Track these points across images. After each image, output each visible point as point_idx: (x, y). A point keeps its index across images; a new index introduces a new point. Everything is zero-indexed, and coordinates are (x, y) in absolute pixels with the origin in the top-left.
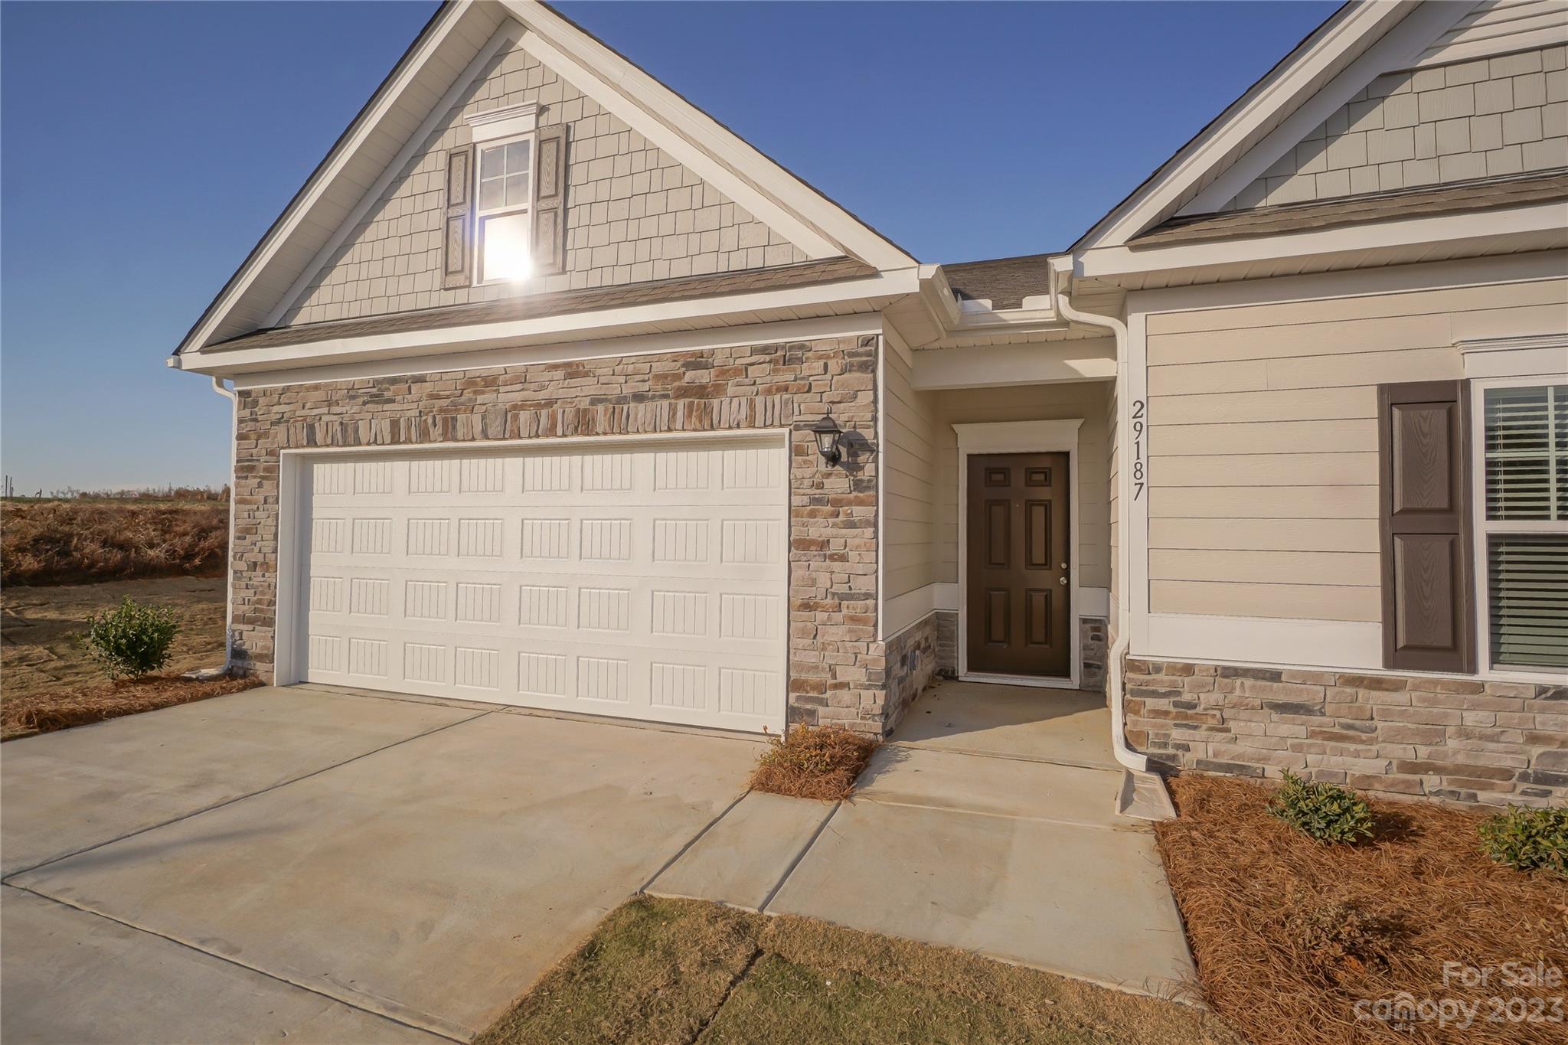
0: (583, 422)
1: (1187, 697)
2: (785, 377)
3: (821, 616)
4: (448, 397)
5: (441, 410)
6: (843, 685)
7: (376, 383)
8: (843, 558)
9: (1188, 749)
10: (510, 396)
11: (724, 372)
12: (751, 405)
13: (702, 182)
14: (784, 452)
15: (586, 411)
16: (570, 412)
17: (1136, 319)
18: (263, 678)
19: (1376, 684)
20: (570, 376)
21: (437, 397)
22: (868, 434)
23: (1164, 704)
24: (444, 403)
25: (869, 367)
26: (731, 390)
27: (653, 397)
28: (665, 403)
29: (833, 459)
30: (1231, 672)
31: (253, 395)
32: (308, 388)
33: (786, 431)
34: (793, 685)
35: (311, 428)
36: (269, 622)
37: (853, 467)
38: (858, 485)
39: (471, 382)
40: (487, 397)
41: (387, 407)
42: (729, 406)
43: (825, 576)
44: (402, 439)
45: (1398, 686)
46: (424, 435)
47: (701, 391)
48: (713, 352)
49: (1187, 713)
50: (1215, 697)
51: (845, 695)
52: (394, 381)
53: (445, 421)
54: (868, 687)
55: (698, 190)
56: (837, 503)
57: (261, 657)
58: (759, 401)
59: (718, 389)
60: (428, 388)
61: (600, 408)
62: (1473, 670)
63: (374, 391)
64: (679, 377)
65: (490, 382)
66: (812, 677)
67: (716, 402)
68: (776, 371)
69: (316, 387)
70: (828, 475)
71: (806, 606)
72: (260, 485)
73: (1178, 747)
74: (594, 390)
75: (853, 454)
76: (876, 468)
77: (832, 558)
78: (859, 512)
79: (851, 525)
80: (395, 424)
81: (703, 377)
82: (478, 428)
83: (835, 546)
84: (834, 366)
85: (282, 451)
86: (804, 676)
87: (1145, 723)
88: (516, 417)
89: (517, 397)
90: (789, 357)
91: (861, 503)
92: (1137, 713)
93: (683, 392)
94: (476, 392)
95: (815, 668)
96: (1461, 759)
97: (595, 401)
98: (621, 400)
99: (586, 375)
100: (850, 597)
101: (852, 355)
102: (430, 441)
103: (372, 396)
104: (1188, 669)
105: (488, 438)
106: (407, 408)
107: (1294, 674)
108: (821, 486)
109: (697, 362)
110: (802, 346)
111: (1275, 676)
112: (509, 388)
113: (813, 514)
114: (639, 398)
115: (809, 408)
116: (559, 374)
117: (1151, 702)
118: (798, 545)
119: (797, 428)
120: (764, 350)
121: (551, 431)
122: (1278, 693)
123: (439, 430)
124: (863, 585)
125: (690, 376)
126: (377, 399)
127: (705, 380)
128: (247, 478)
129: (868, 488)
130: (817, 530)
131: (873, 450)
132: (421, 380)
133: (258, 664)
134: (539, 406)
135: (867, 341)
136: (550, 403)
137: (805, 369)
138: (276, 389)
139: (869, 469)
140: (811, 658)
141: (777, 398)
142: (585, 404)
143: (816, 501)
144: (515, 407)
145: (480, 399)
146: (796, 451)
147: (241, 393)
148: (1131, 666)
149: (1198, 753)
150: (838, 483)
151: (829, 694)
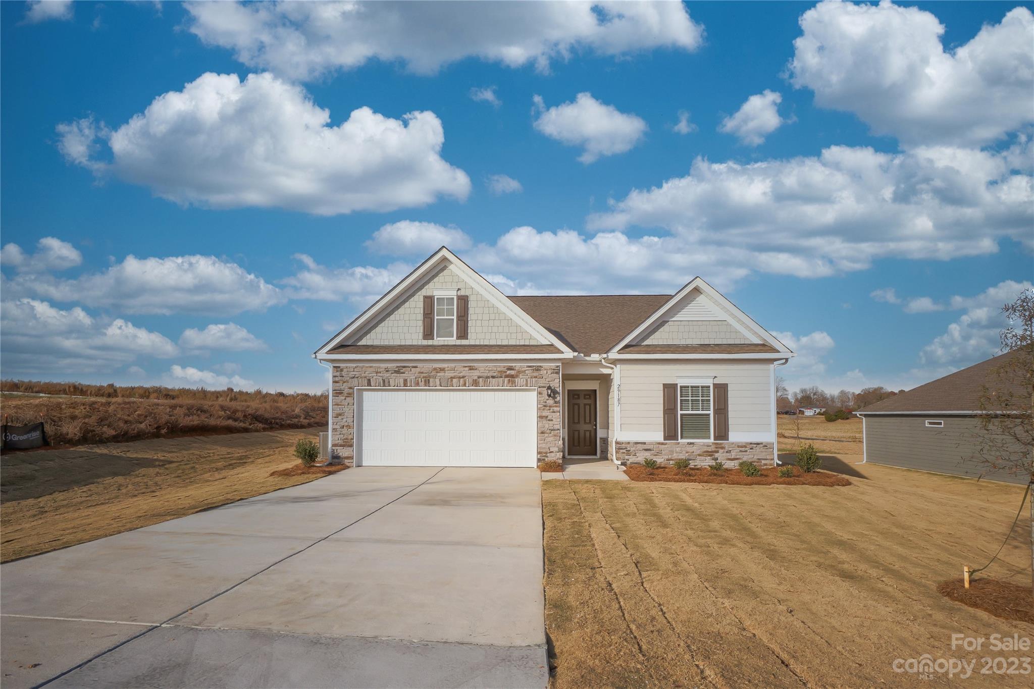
0: (475, 383)
1: (628, 449)
2: (536, 374)
3: (546, 435)
4: (426, 373)
5: (423, 377)
6: (552, 452)
7: (398, 367)
8: (552, 420)
9: (628, 460)
10: (449, 374)
11: (519, 372)
12: (527, 380)
13: (511, 319)
14: (536, 392)
15: (476, 380)
16: (471, 381)
17: (618, 366)
18: (348, 464)
19: (662, 444)
20: (470, 369)
21: (422, 373)
22: (558, 390)
23: (624, 451)
24: (425, 375)
25: (558, 373)
26: (521, 376)
27: (497, 377)
28: (501, 379)
29: (549, 396)
30: (637, 443)
31: (341, 368)
32: (367, 367)
33: (536, 388)
34: (539, 453)
35: (369, 380)
36: (351, 446)
37: (554, 398)
38: (556, 402)
39: (435, 369)
40: (441, 374)
41: (401, 375)
42: (520, 381)
43: (547, 425)
44: (409, 385)
45: (665, 444)
46: (418, 384)
47: (512, 376)
48: (515, 366)
49: (628, 453)
50: (634, 449)
51: (553, 454)
52: (404, 367)
53: (425, 381)
54: (558, 452)
55: (510, 321)
56: (550, 407)
57: (348, 458)
58: (529, 380)
59: (517, 376)
60: (418, 370)
61: (481, 379)
62: (678, 440)
63: (397, 369)
64: (506, 372)
65: (442, 370)
66: (544, 451)
67: (516, 380)
68: (533, 372)
69: (371, 367)
70: (548, 400)
71: (542, 433)
72: (345, 399)
73: (626, 460)
74: (479, 374)
75: (554, 394)
76: (559, 398)
77: (549, 420)
78: (555, 409)
79: (554, 412)
80: (405, 381)
81: (512, 372)
82: (438, 383)
83: (550, 417)
84: (549, 372)
85: (355, 388)
86: (541, 451)
87: (620, 455)
88: (452, 381)
89: (452, 375)
90: (538, 369)
91: (556, 407)
92: (618, 453)
93: (507, 376)
94: (437, 372)
95: (545, 448)
96: (676, 457)
97: (479, 377)
98: (488, 377)
99: (476, 369)
100: (554, 430)
101: (553, 370)
102: (419, 386)
103: (395, 371)
104: (629, 443)
105: (441, 386)
106: (411, 375)
107: (648, 443)
108: (546, 402)
109: (510, 369)
110: (540, 366)
111: (645, 443)
112: (448, 372)
113: (544, 410)
114: (493, 377)
115: (542, 382)
116: (467, 369)
117: (621, 451)
118: (540, 417)
119: (539, 387)
120: (530, 367)
121: (465, 385)
122: (646, 447)
123: (423, 383)
124: (557, 427)
125: (508, 372)
126: (397, 372)
127: (513, 373)
128: (338, 396)
129: (558, 403)
130: (545, 414)
131: (559, 394)
132: (416, 367)
133: (346, 461)
134: (460, 378)
135: (557, 367)
136: (463, 377)
137: (541, 372)
138: (353, 366)
139: (558, 398)
140: (544, 446)
141: (534, 379)
142: (476, 378)
143: (545, 406)
144: (452, 378)
145: (438, 374)
146: (540, 393)
147: (334, 367)
148: (617, 443)
149: (631, 461)
150: (551, 402)
151: (548, 454)
